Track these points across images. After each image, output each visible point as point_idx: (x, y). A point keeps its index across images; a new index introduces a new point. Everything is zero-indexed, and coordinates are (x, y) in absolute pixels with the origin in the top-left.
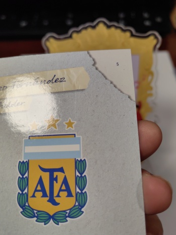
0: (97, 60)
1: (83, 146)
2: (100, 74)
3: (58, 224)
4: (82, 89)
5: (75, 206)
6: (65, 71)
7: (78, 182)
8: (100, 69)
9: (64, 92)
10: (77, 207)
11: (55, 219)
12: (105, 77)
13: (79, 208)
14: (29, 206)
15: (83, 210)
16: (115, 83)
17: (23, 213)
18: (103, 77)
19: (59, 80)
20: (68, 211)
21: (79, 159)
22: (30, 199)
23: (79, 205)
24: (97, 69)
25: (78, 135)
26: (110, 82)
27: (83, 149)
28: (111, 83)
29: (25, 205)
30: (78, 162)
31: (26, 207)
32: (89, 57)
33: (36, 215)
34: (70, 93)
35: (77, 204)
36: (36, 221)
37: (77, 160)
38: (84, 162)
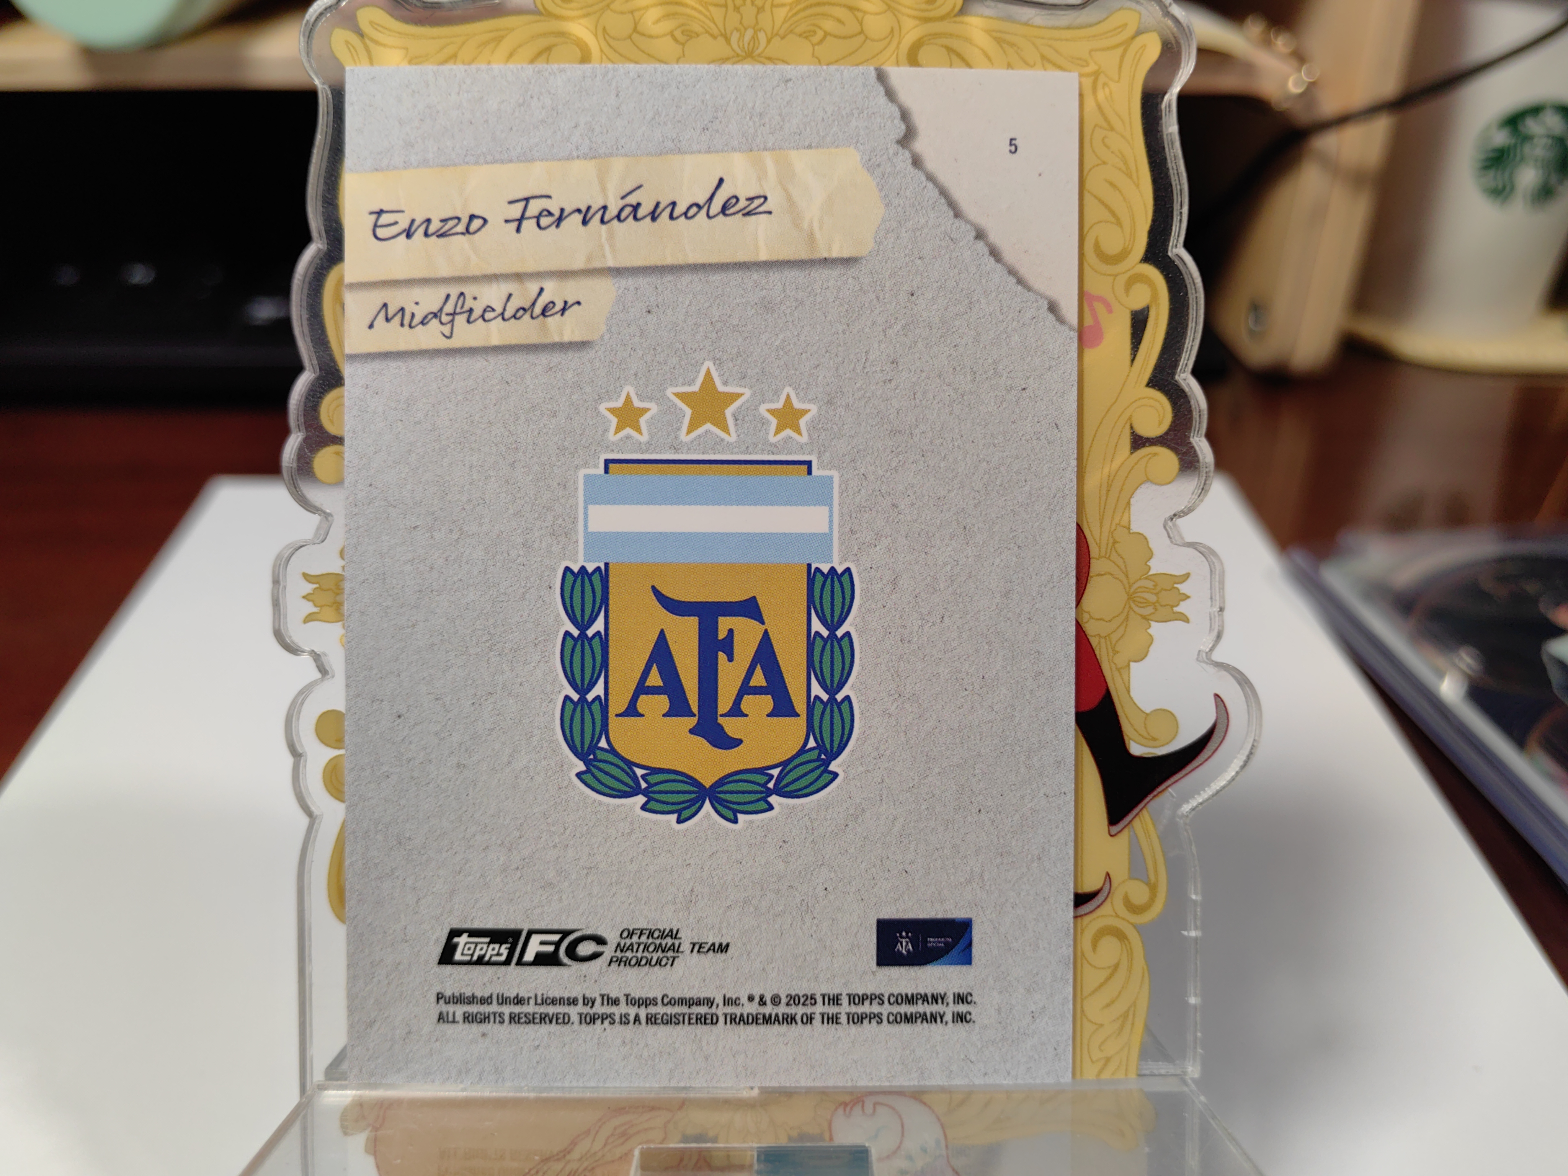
0: (920, 120)
1: (842, 515)
2: (932, 192)
3: (735, 821)
4: (846, 254)
5: (803, 750)
6: (768, 159)
7: (817, 659)
8: (931, 164)
9: (765, 263)
10: (814, 755)
11: (722, 802)
12: (952, 204)
13: (818, 759)
14: (612, 751)
15: (833, 766)
16: (994, 237)
17: (588, 777)
18: (945, 207)
19: (742, 203)
20: (775, 772)
21: (825, 569)
22: (614, 723)
23: (820, 746)
24: (917, 162)
25: (821, 466)
26: (973, 234)
27: (840, 526)
28: (980, 235)
29: (594, 747)
30: (819, 579)
31: (600, 755)
32: (882, 100)
33: (644, 785)
34: (791, 274)
35: (812, 743)
36: (644, 808)
37: (818, 570)
38: (845, 579)
